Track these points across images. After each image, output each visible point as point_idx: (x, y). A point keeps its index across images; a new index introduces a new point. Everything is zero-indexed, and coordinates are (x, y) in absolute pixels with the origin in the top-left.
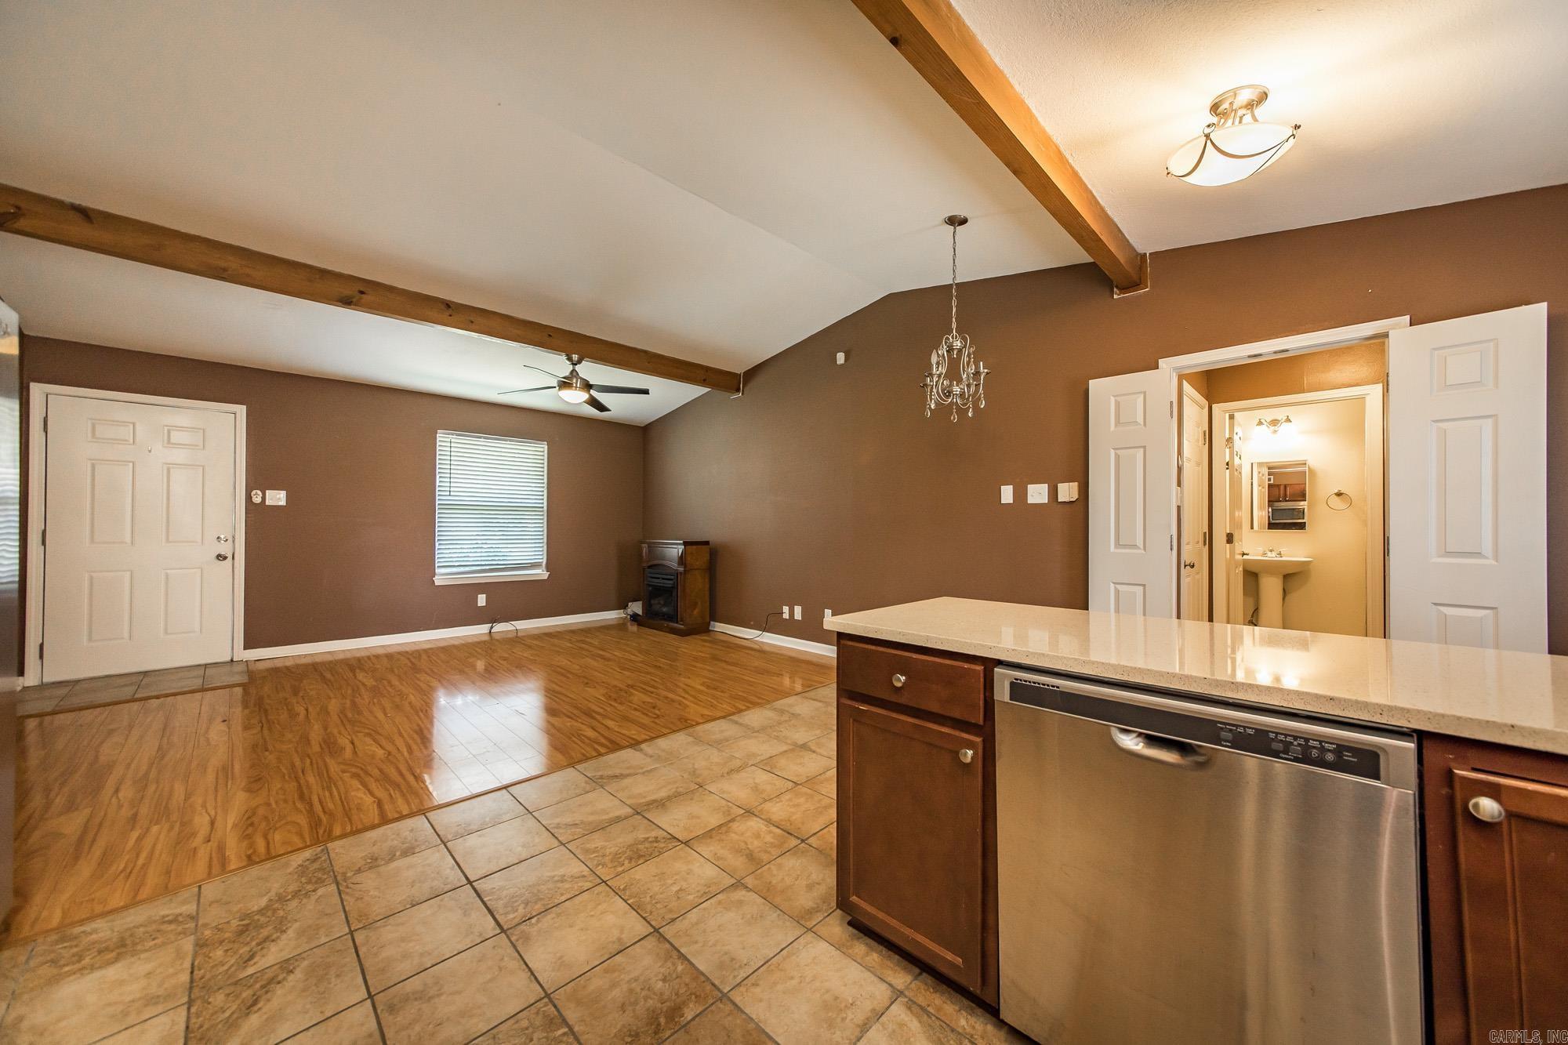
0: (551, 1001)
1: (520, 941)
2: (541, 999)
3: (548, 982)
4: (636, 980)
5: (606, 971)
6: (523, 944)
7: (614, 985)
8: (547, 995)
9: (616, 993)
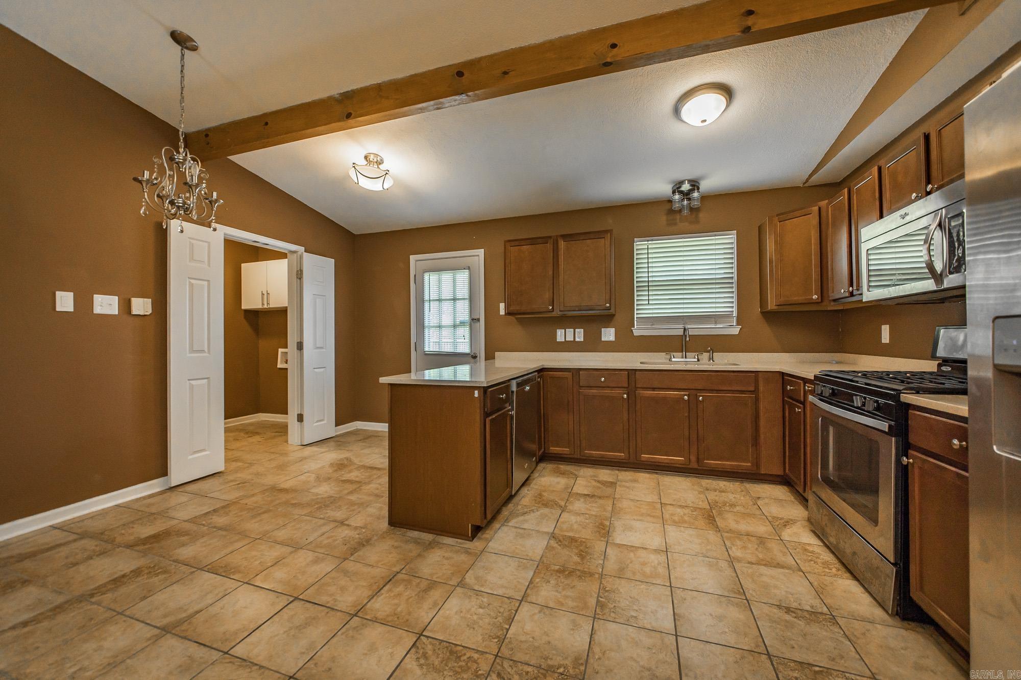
0: (595, 614)
1: (581, 661)
2: (598, 619)
3: (589, 623)
4: (557, 591)
5: (562, 604)
6: (581, 658)
7: (566, 597)
8: (594, 618)
9: (569, 593)
